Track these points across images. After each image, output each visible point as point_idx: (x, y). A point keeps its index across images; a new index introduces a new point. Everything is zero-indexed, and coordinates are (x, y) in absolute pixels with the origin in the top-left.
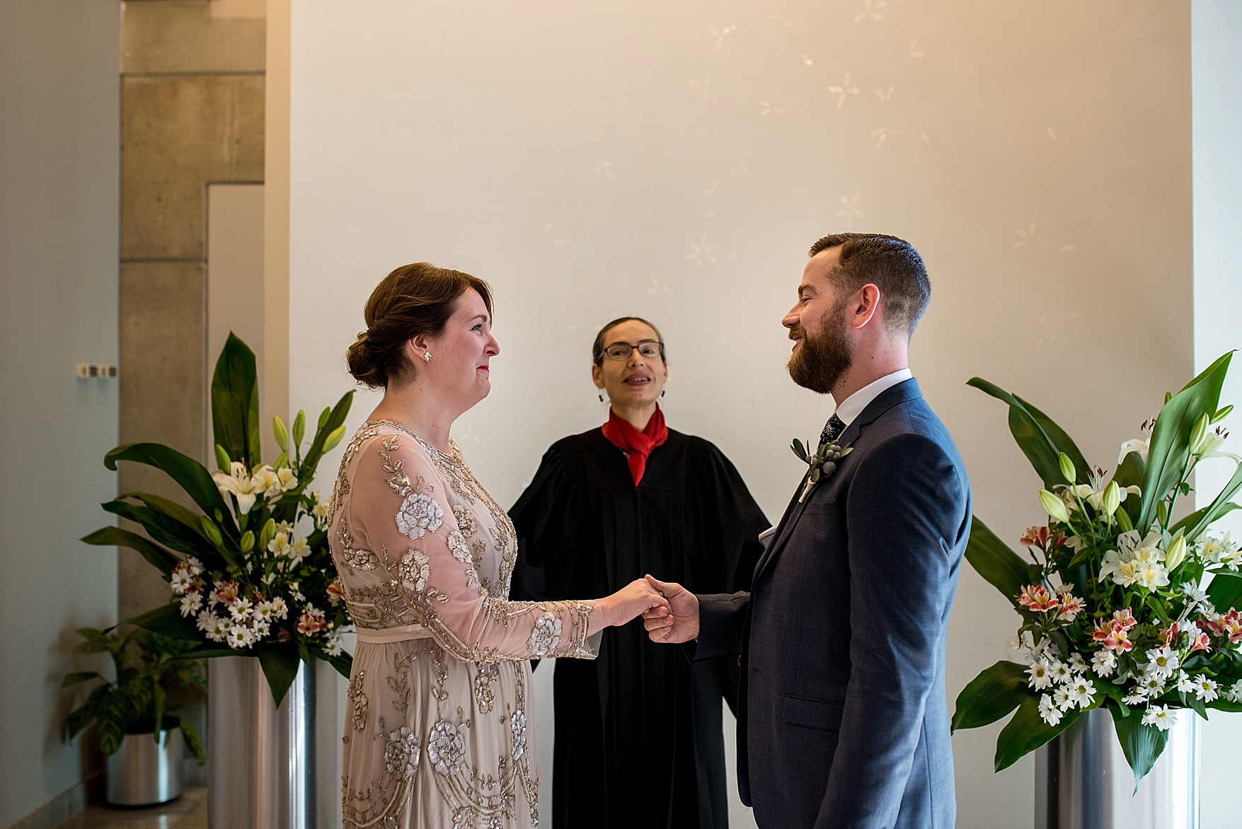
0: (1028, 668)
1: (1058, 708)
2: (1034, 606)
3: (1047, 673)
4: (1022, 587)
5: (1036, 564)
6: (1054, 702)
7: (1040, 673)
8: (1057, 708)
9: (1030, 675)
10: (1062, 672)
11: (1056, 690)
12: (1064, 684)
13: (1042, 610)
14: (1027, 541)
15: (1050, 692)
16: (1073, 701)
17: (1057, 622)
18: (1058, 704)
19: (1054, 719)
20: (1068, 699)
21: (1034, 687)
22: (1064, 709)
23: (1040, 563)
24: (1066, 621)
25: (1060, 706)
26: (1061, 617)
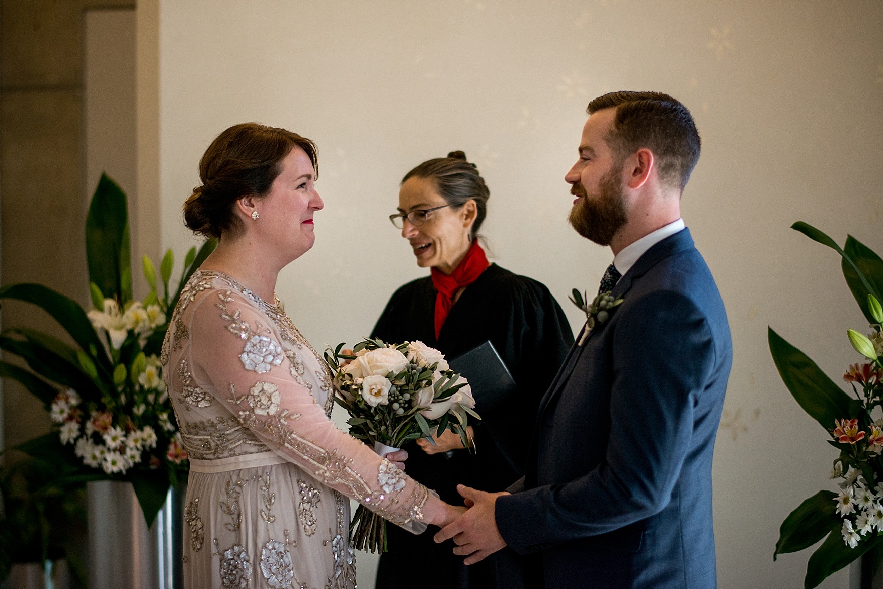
0: (837, 495)
1: (859, 532)
2: (843, 439)
3: (852, 500)
4: (836, 422)
5: (858, 399)
6: (854, 527)
7: (846, 501)
8: (857, 532)
9: (837, 502)
10: (867, 499)
11: (858, 516)
12: (866, 510)
13: (850, 442)
14: (848, 377)
15: (852, 518)
16: (872, 526)
17: (866, 454)
18: (859, 528)
19: (853, 542)
20: (867, 523)
21: (840, 513)
22: (863, 533)
23: (862, 399)
24: (873, 453)
25: (861, 530)
26: (871, 449)
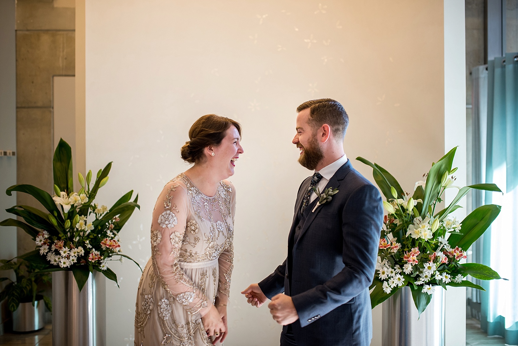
0: (379, 271)
1: (390, 286)
2: (381, 247)
3: (386, 273)
6: (388, 284)
9: (380, 274)
10: (392, 272)
11: (389, 280)
12: (392, 277)
13: (384, 248)
15: (387, 280)
16: (396, 284)
17: (390, 253)
18: (390, 285)
19: (388, 291)
20: (394, 283)
21: (381, 278)
22: (392, 287)
23: (384, 230)
24: (393, 253)
25: (391, 286)
26: (392, 251)
